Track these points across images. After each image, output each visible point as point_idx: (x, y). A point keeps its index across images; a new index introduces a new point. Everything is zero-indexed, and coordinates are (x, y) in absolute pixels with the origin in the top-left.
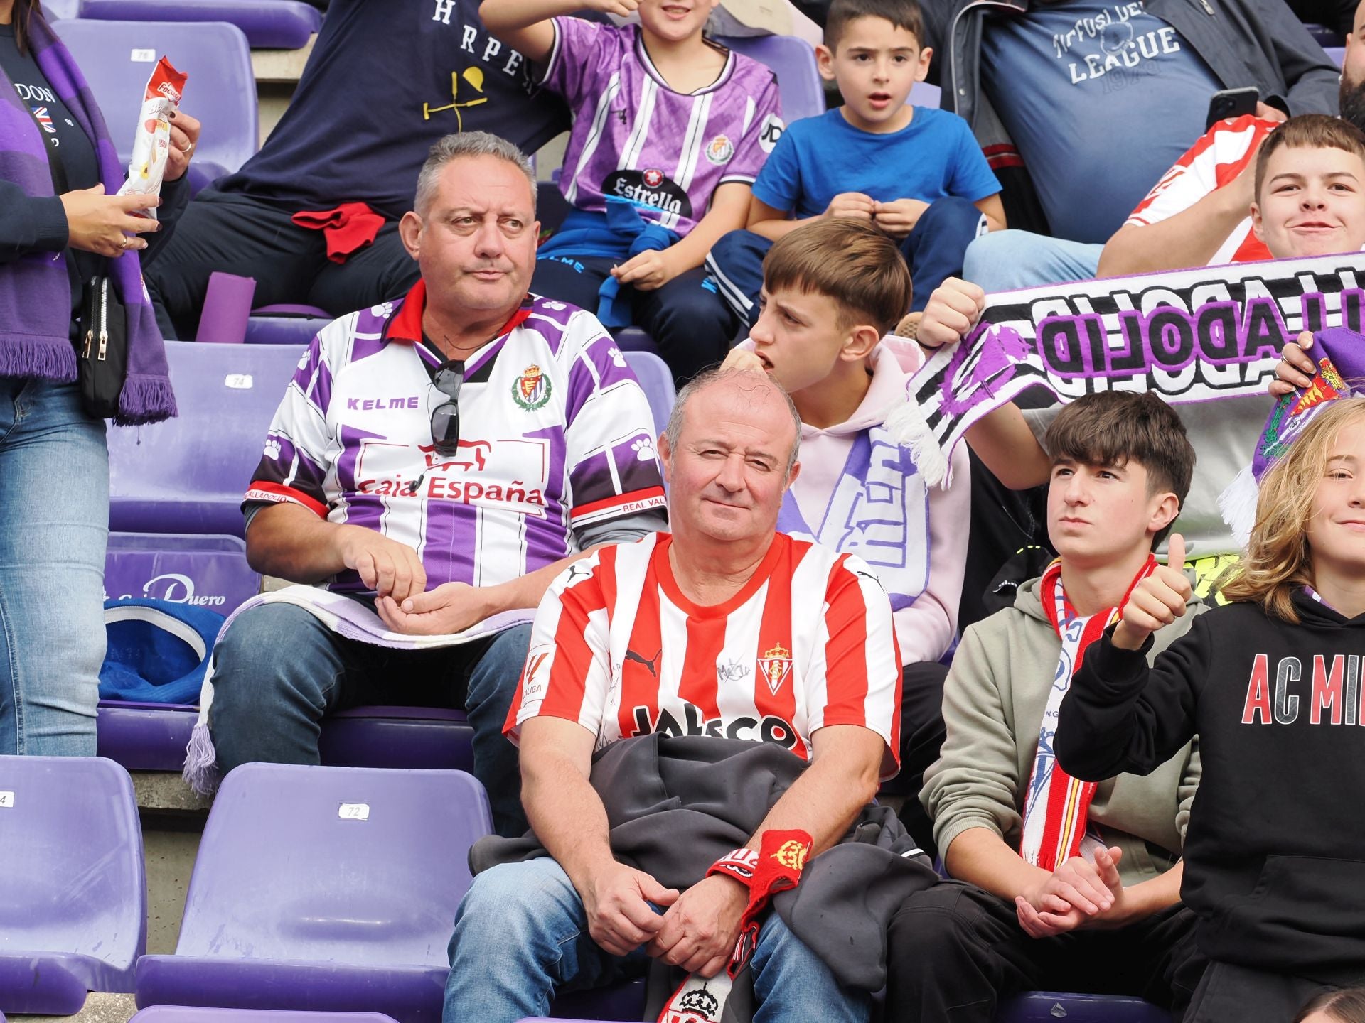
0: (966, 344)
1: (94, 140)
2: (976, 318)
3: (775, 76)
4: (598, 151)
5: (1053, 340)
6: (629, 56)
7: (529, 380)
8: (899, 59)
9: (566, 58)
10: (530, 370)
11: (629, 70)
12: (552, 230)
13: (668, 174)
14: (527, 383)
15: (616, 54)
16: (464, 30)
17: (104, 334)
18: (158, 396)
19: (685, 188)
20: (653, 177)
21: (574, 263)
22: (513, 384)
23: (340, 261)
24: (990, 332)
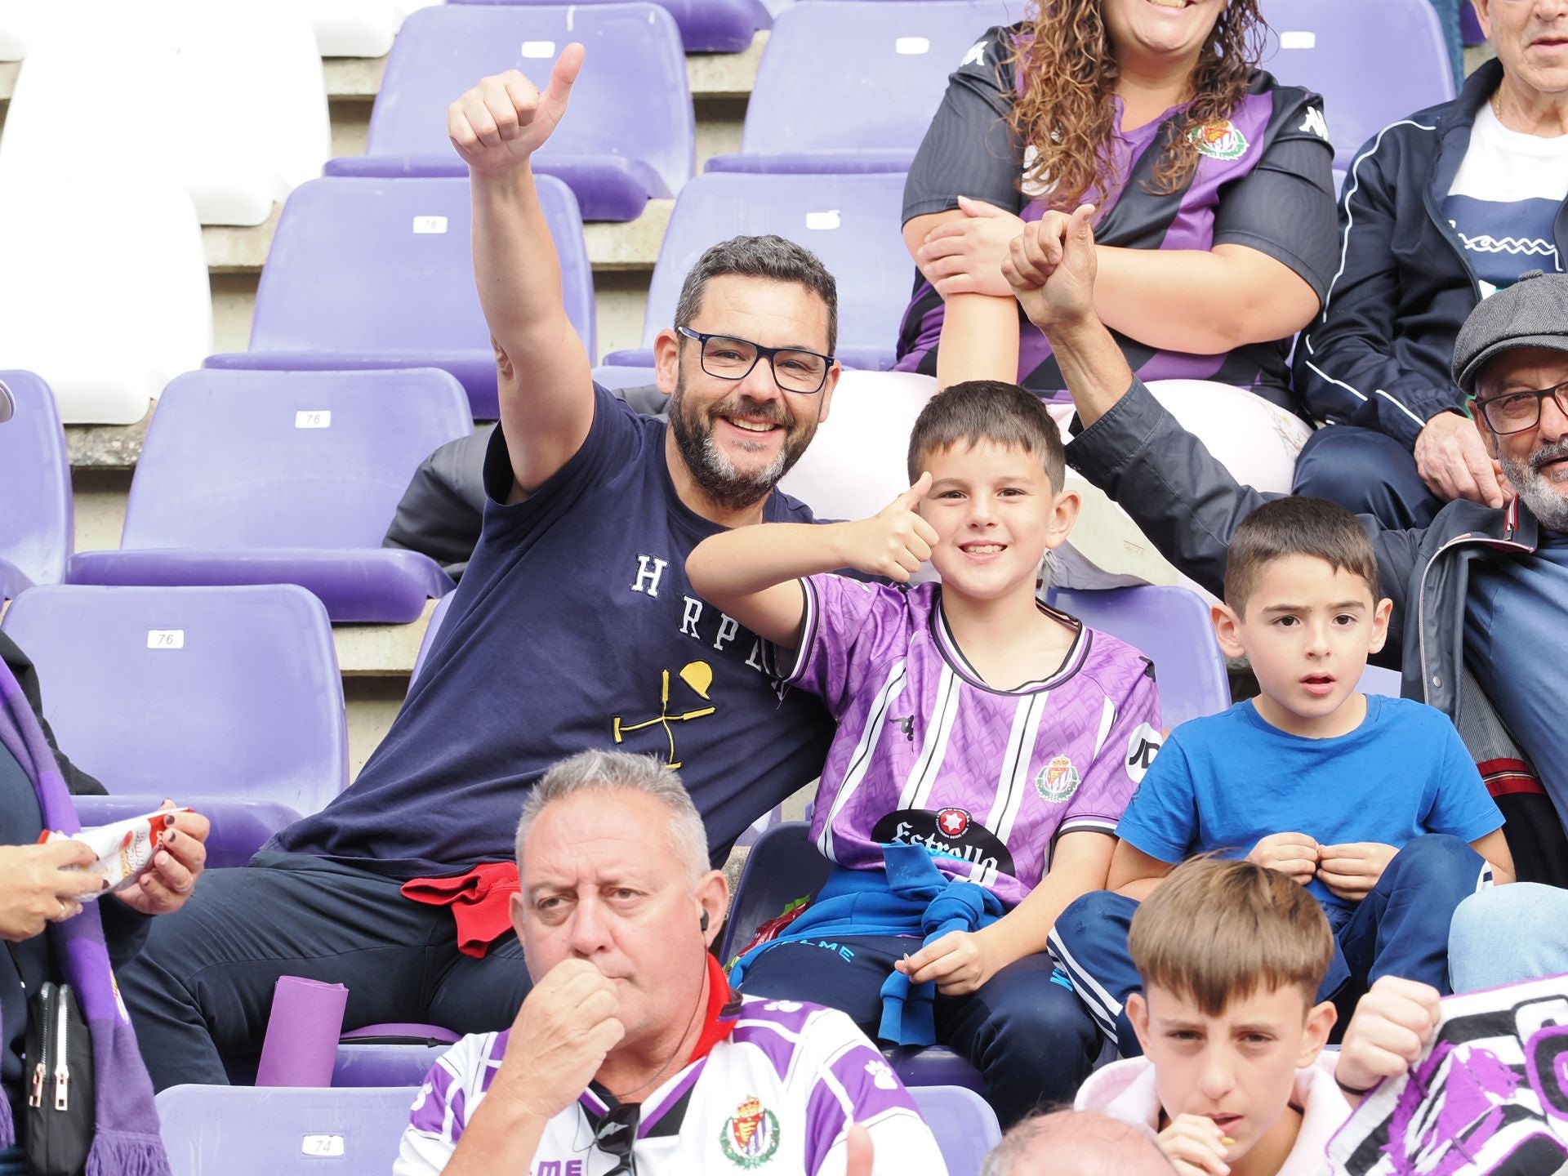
0: (1419, 1082)
1: (33, 775)
2: (1430, 1036)
3: (1151, 664)
4: (866, 781)
5: (1552, 1064)
6: (921, 635)
7: (745, 1121)
8: (1342, 620)
9: (826, 639)
10: (745, 1105)
11: (920, 658)
12: (807, 898)
13: (976, 818)
14: (742, 1126)
15: (902, 632)
16: (685, 603)
17: (62, 1070)
18: (144, 1165)
19: (1004, 838)
20: (953, 822)
21: (838, 948)
22: (721, 1130)
23: (479, 955)
24: (1455, 1061)
